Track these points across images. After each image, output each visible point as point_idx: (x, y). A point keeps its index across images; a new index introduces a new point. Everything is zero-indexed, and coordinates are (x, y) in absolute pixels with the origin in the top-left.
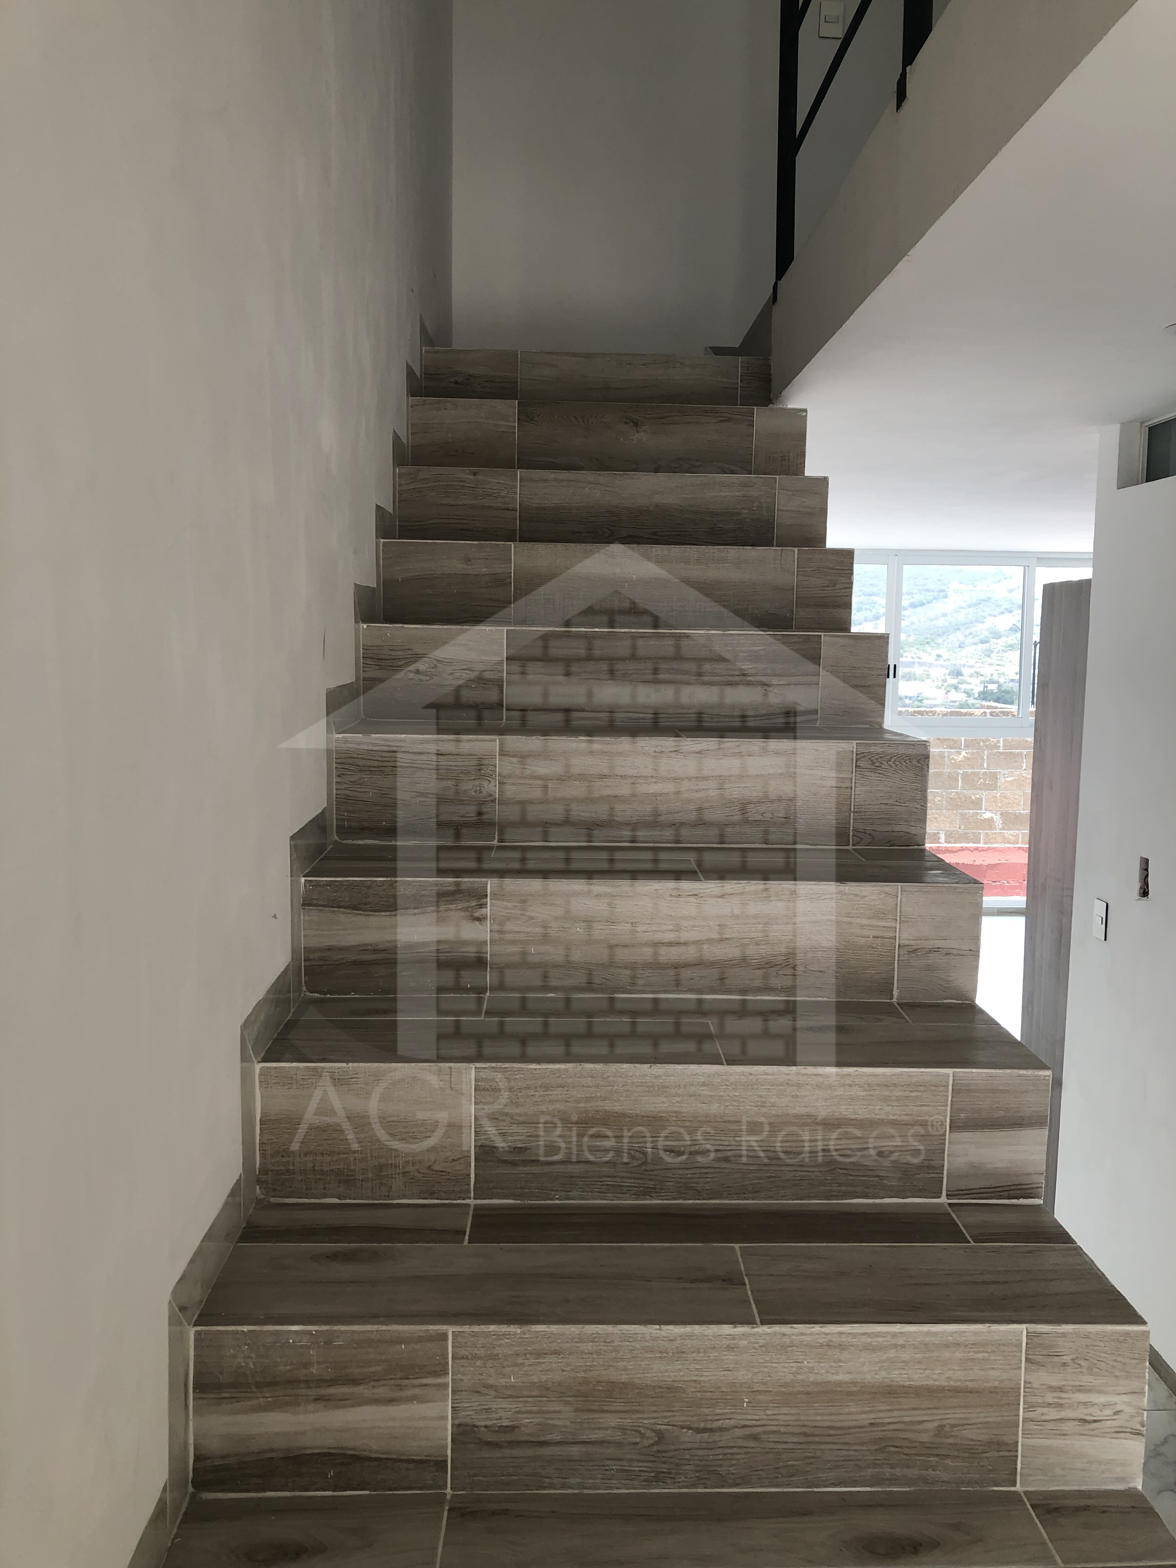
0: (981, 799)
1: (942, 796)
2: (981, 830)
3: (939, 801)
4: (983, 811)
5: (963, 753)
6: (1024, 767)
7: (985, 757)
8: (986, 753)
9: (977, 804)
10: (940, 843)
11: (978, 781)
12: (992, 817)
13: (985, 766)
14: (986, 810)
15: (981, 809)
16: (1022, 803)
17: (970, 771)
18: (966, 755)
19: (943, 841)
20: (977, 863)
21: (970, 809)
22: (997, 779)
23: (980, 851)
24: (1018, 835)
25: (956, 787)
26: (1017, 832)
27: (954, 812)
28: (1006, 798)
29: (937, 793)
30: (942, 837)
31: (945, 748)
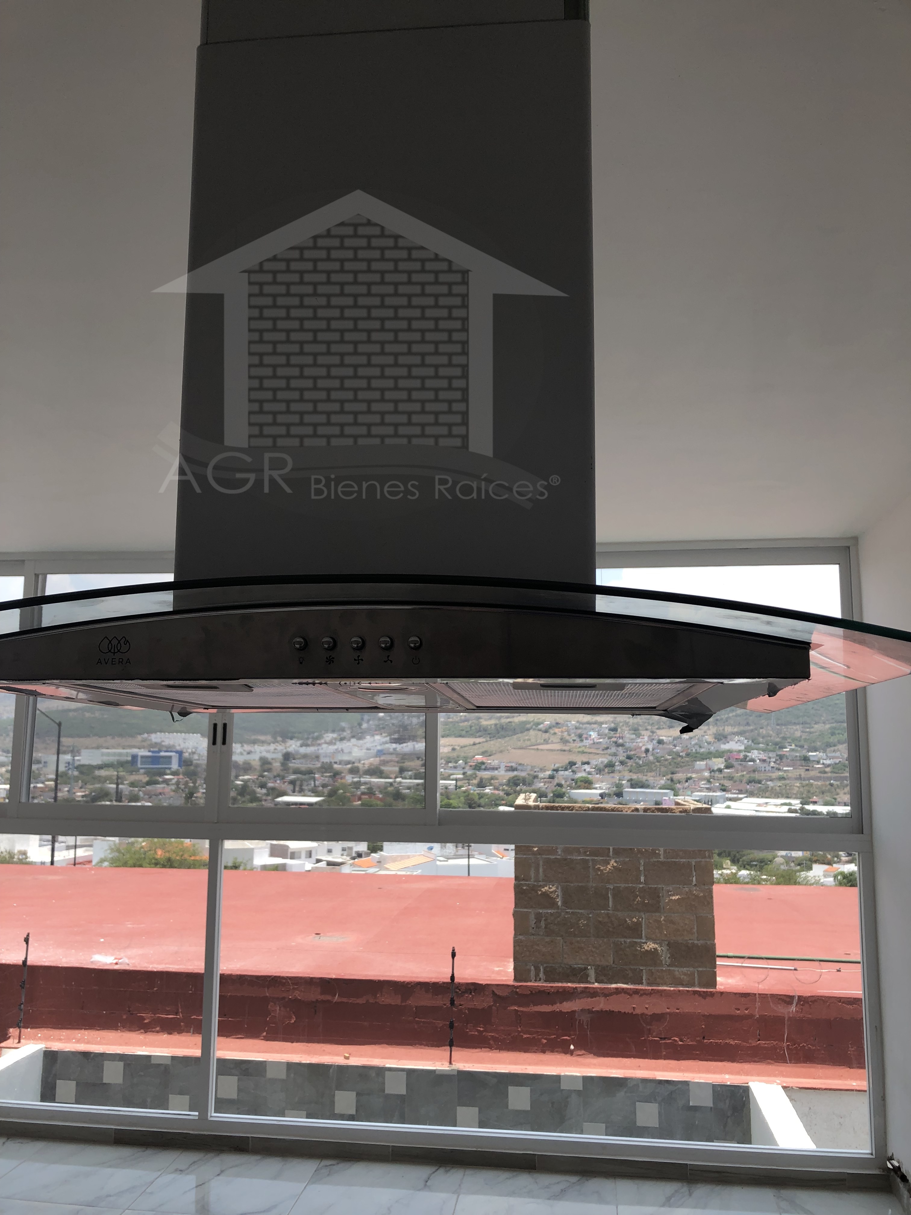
0: (639, 924)
1: (588, 919)
2: (642, 965)
3: (584, 925)
4: (644, 941)
5: (612, 862)
6: (694, 882)
7: (642, 868)
8: (642, 862)
9: (635, 930)
10: (590, 983)
11: (634, 900)
12: (655, 949)
13: (642, 879)
14: (648, 939)
15: (641, 938)
16: (695, 930)
17: (623, 885)
18: (615, 864)
19: (593, 980)
20: (638, 1011)
21: (626, 937)
22: (659, 897)
23: (642, 995)
24: (693, 974)
25: (606, 907)
26: (691, 969)
27: (605, 940)
28: (672, 922)
29: (581, 914)
30: (592, 973)
31: (588, 856)
